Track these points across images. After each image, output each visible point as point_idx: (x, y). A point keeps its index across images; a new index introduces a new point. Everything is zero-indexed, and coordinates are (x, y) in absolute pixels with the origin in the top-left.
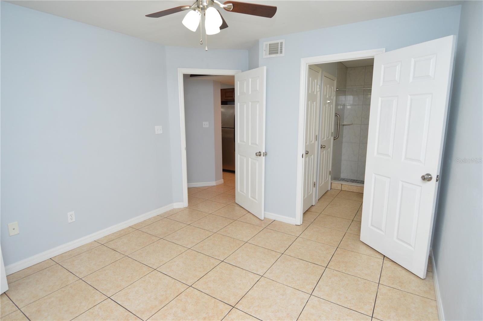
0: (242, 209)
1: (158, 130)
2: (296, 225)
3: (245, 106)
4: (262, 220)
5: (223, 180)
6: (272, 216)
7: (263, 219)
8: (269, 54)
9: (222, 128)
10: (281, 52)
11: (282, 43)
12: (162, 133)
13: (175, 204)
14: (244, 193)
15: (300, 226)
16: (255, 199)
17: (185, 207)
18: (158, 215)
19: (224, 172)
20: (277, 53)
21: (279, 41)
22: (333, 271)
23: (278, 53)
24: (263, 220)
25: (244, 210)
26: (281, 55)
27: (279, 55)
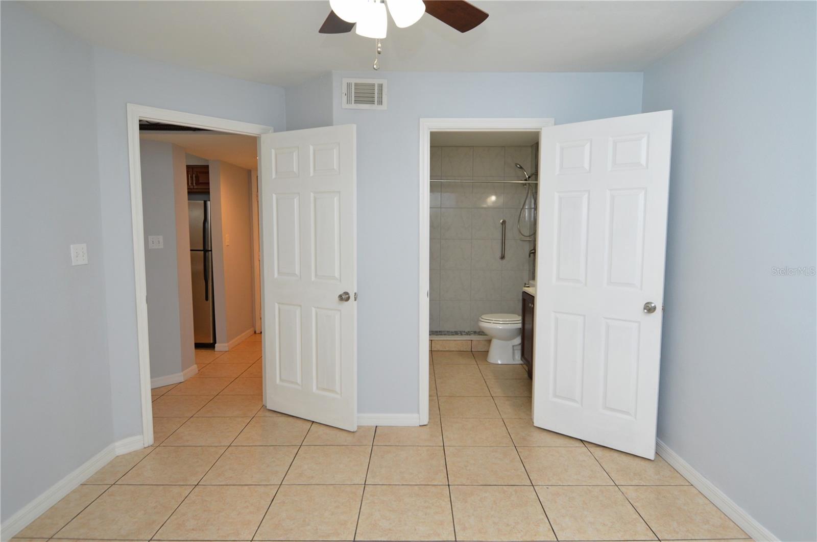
0: (290, 419)
1: (78, 254)
2: (420, 426)
3: (296, 201)
4: (354, 432)
5: (195, 366)
6: (371, 419)
7: (355, 429)
8: (355, 103)
9: (191, 250)
10: (380, 102)
11: (381, 86)
12: (86, 262)
13: (117, 444)
14: (297, 384)
15: (428, 426)
16: (333, 391)
17: (146, 446)
18: (81, 483)
19: (198, 350)
20: (372, 102)
21: (376, 82)
22: (548, 488)
23: (374, 104)
24: (356, 432)
25: (299, 422)
26: (380, 107)
27: (375, 107)
